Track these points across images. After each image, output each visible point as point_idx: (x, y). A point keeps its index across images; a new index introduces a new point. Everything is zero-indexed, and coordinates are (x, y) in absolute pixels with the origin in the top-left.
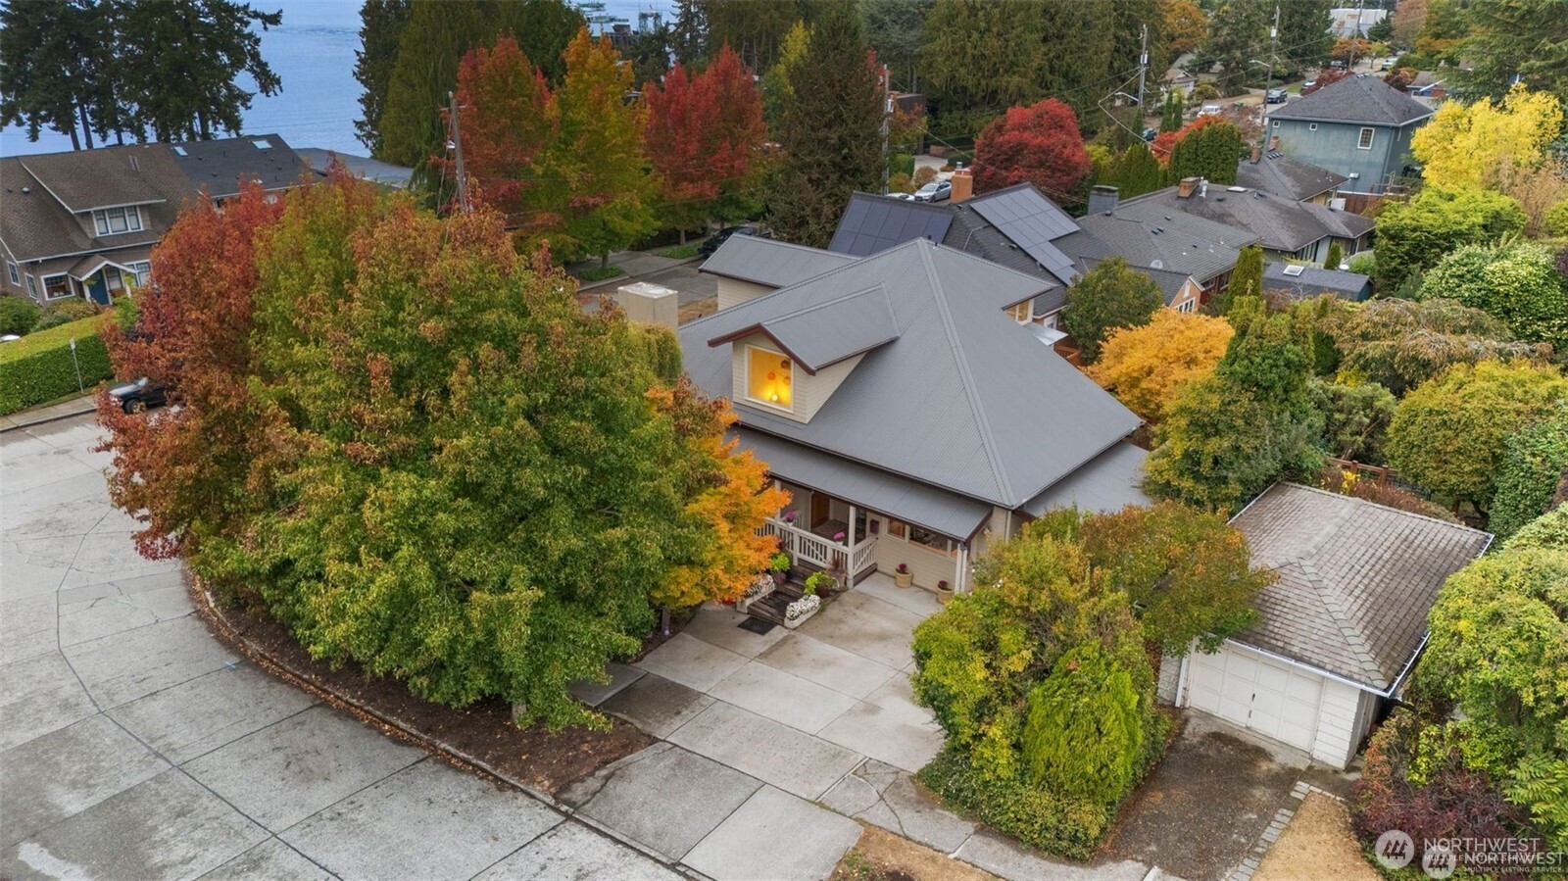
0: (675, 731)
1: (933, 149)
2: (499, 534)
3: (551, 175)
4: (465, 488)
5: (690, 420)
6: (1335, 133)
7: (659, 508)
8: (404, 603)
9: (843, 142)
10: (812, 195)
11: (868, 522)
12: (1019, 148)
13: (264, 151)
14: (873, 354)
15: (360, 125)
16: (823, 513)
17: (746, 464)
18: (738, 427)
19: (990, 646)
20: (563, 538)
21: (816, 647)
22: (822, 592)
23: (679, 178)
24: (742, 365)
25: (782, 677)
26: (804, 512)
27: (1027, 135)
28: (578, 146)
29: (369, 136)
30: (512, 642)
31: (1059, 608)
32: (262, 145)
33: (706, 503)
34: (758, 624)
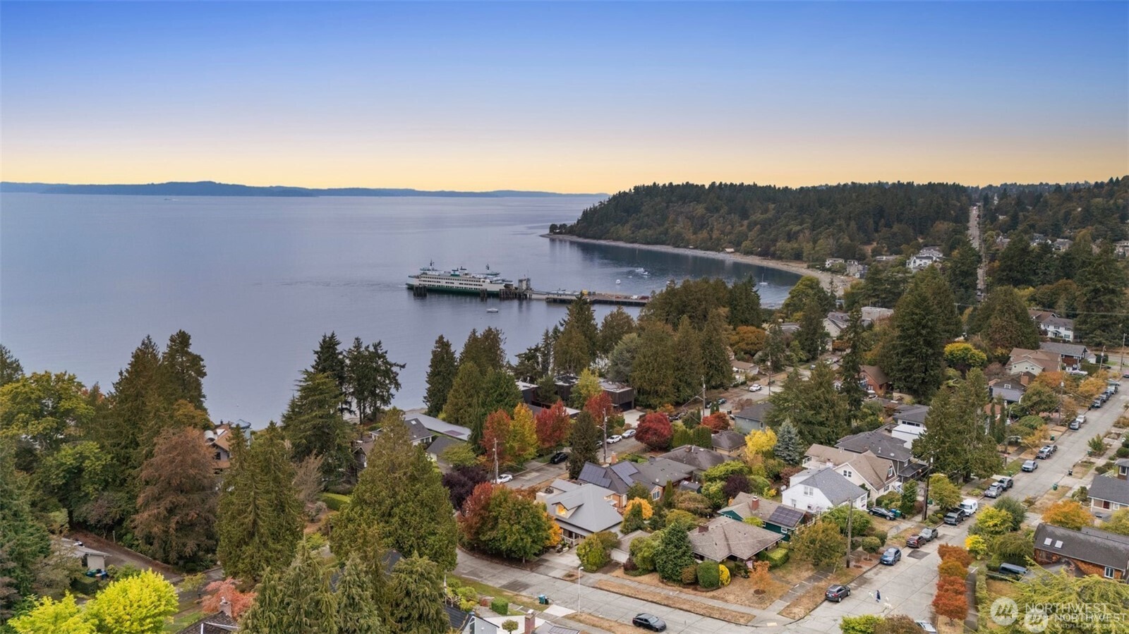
0: (546, 564)
1: (637, 408)
2: (526, 533)
3: (511, 446)
4: (523, 527)
5: (549, 519)
6: (754, 423)
7: (545, 530)
8: (516, 541)
9: (586, 443)
10: (579, 456)
11: (577, 536)
12: (649, 428)
13: (414, 425)
14: (579, 507)
15: (425, 398)
16: (570, 534)
17: (557, 525)
18: (557, 519)
19: (585, 548)
20: (534, 534)
21: (567, 555)
22: (569, 547)
23: (544, 441)
24: (557, 508)
25: (561, 558)
26: (567, 534)
27: (651, 424)
28: (518, 438)
29: (428, 401)
30: (529, 545)
31: (592, 543)
32: (414, 422)
33: (551, 531)
34: (559, 552)
